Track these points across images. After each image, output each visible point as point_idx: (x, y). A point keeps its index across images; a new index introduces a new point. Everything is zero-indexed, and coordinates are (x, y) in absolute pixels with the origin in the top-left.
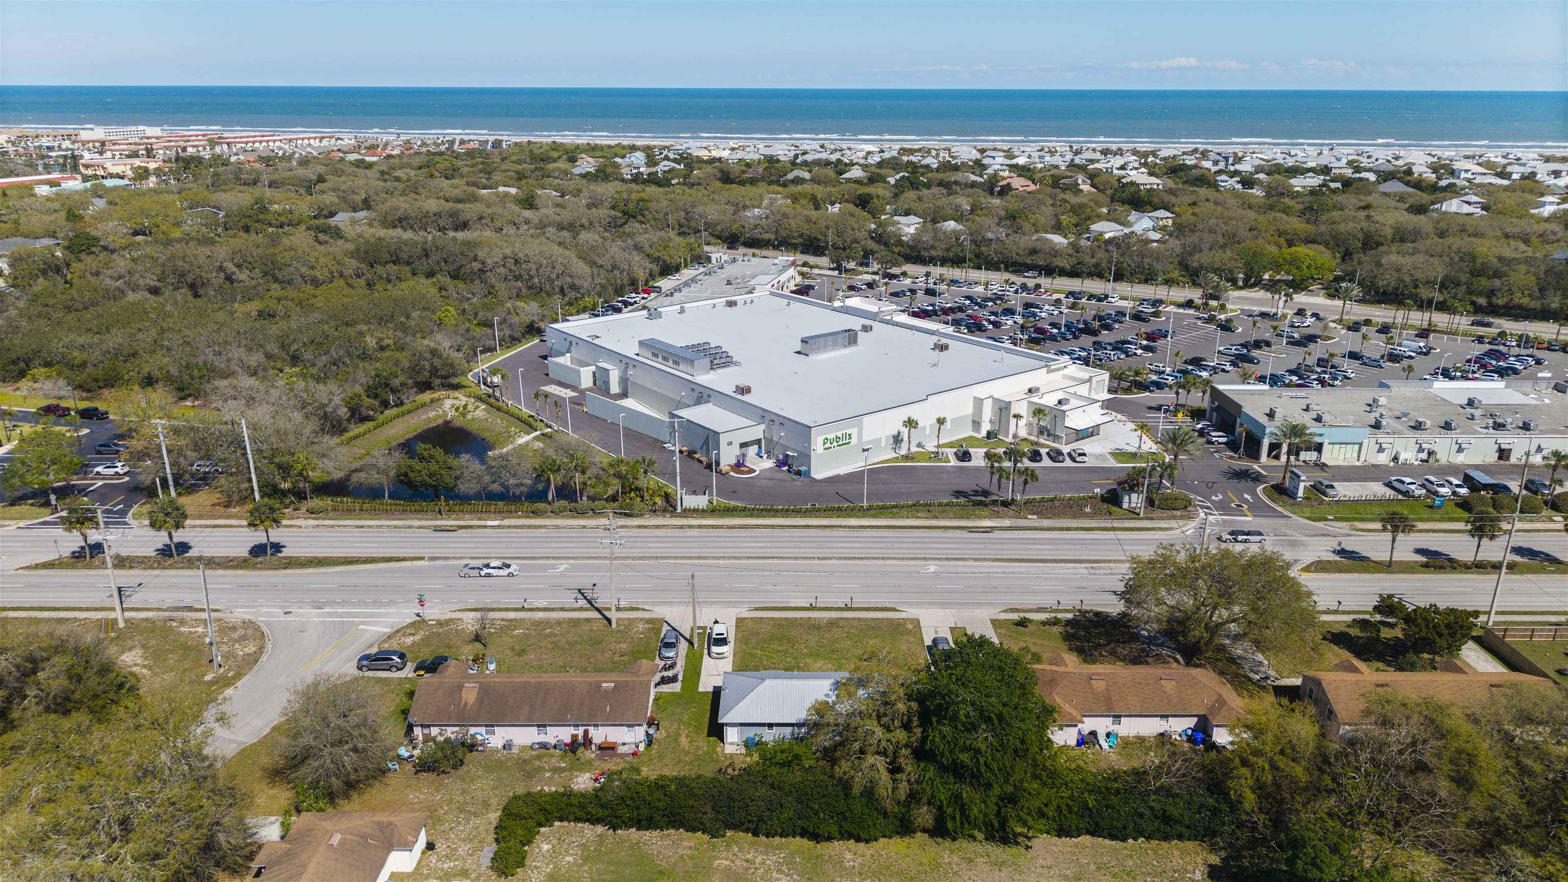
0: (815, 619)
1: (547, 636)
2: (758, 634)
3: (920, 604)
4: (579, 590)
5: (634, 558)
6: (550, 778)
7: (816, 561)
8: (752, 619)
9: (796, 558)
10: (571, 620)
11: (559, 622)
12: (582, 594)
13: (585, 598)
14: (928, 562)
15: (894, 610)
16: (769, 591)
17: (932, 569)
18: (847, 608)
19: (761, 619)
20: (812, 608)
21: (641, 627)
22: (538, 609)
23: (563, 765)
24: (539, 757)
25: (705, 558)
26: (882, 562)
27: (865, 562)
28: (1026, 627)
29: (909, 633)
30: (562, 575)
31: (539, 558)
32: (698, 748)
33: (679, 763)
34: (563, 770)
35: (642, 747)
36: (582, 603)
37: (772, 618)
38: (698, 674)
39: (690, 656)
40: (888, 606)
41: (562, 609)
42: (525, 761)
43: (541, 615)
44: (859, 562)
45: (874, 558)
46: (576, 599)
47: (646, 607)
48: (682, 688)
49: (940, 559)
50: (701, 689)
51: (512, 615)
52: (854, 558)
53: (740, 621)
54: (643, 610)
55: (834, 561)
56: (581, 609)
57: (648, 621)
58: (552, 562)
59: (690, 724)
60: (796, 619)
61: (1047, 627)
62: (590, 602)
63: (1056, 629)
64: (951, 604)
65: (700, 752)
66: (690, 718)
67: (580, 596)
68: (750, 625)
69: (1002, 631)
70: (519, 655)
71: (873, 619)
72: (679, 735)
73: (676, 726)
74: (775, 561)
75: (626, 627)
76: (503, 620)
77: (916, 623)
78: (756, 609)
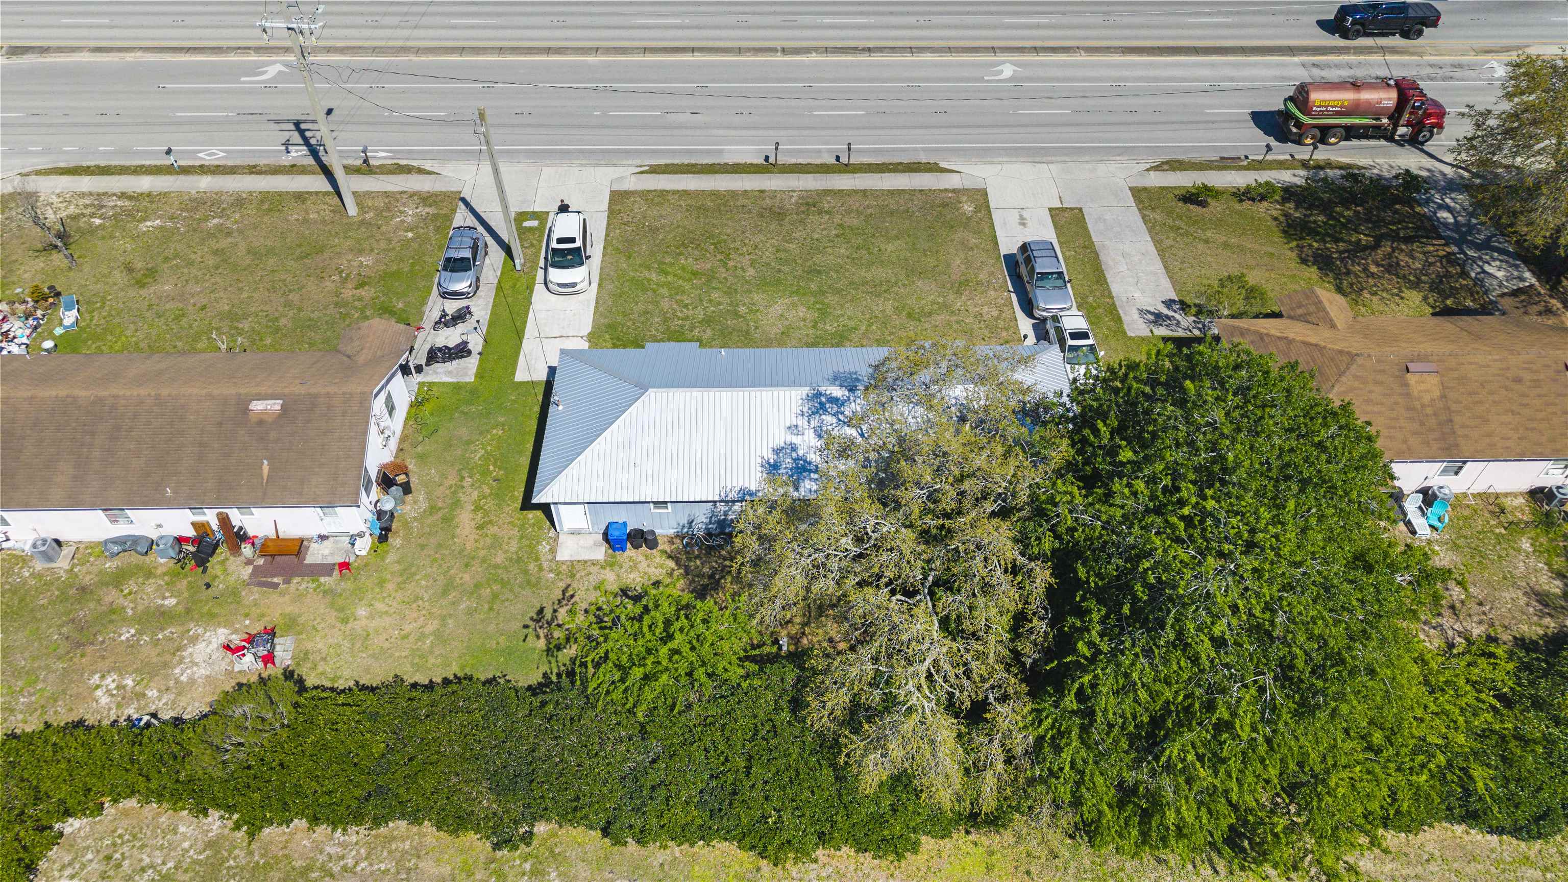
0: (774, 194)
1: (211, 235)
2: (654, 230)
3: (984, 155)
4: (297, 124)
5: (418, 51)
6: (132, 645)
7: (780, 58)
8: (644, 194)
9: (740, 51)
10: (265, 197)
11: (239, 202)
12: (302, 132)
13: (306, 142)
14: (1000, 57)
15: (932, 168)
16: (680, 127)
17: (1008, 71)
18: (841, 167)
19: (663, 193)
20: (768, 167)
21: (410, 213)
22: (203, 170)
23: (171, 602)
24: (117, 579)
25: (559, 51)
26: (908, 58)
27: (876, 58)
28: (1203, 204)
29: (966, 223)
30: (269, 88)
31: (229, 50)
32: (496, 543)
33: (445, 593)
34: (164, 616)
35: (363, 547)
36: (299, 154)
37: (686, 193)
38: (519, 334)
39: (507, 285)
40: (923, 159)
41: (253, 170)
42: (83, 589)
43: (205, 183)
44: (864, 58)
45: (893, 50)
46: (287, 144)
47: (427, 165)
48: (480, 375)
49: (1021, 50)
50: (521, 376)
51: (145, 183)
52: (855, 50)
53: (618, 198)
54: (420, 171)
55: (814, 57)
56: (293, 169)
57: (426, 199)
58: (253, 58)
59: (485, 473)
60: (733, 194)
61: (1247, 204)
62: (314, 153)
63: (1266, 210)
64: (1046, 151)
65: (500, 558)
66: (487, 456)
67: (296, 138)
68: (639, 208)
69: (1158, 216)
70: (141, 284)
71: (892, 193)
72: (456, 504)
73: (452, 480)
74: (698, 57)
75: (379, 212)
76: (123, 195)
77: (981, 197)
78: (655, 170)
